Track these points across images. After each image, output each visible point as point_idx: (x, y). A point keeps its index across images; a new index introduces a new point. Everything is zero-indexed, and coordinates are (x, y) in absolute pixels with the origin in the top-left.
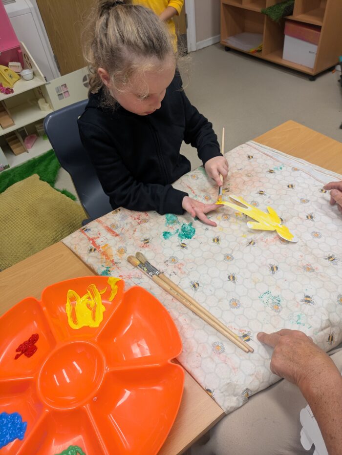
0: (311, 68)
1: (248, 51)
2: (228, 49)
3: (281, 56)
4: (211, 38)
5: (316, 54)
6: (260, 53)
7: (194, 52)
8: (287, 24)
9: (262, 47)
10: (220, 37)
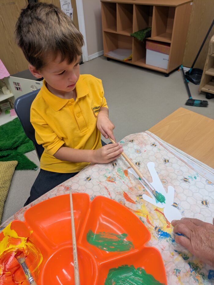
1: (123, 60)
2: (109, 59)
3: (145, 62)
4: (97, 53)
5: (168, 60)
6: (131, 61)
7: (87, 61)
8: (147, 42)
9: (132, 57)
10: (103, 52)
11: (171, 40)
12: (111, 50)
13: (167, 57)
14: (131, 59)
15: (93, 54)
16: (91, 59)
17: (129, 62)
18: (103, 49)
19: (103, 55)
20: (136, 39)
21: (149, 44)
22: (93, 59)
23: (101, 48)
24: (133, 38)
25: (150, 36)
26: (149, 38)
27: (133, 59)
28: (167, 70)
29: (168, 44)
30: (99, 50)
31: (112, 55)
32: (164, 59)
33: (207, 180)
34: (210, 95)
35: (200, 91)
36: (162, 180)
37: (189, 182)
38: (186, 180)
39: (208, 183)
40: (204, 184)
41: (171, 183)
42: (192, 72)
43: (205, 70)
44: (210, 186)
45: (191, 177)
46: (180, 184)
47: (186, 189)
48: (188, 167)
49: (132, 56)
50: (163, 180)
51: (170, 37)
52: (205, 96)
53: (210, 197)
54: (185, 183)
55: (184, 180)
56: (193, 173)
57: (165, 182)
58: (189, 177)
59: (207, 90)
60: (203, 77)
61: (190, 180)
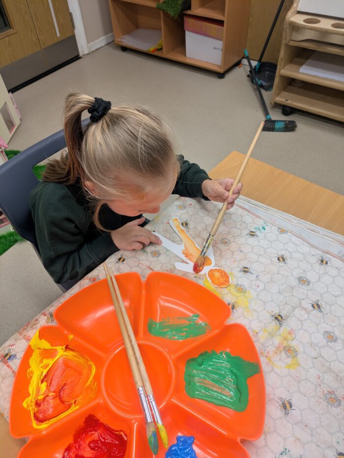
0: (218, 65)
1: (148, 50)
2: (124, 49)
3: (184, 53)
4: (103, 38)
5: (222, 50)
6: (161, 51)
7: (87, 54)
8: (186, 19)
9: (162, 45)
10: (113, 36)
11: (224, 15)
12: (127, 32)
13: (219, 44)
14: (162, 48)
15: (97, 41)
16: (94, 49)
17: (157, 53)
18: (111, 30)
19: (114, 41)
20: (166, 15)
21: (188, 22)
22: (97, 49)
23: (108, 29)
24: (162, 11)
25: (189, 8)
26: (189, 12)
27: (164, 49)
28: (220, 67)
29: (220, 23)
30: (106, 33)
31: (128, 41)
32: (215, 48)
33: (279, 228)
34: (288, 109)
35: (273, 103)
36: (222, 240)
37: (257, 236)
38: (252, 234)
39: (281, 232)
40: (276, 234)
41: (234, 241)
42: (259, 69)
43: (280, 69)
44: (284, 235)
45: (259, 229)
46: (246, 240)
47: (255, 246)
48: (253, 216)
49: (163, 43)
50: (224, 240)
51: (222, 10)
52: (281, 111)
53: (286, 250)
54: (252, 238)
55: (251, 235)
56: (260, 223)
57: (227, 243)
58: (255, 228)
59: (284, 100)
60: (277, 80)
61: (258, 233)
